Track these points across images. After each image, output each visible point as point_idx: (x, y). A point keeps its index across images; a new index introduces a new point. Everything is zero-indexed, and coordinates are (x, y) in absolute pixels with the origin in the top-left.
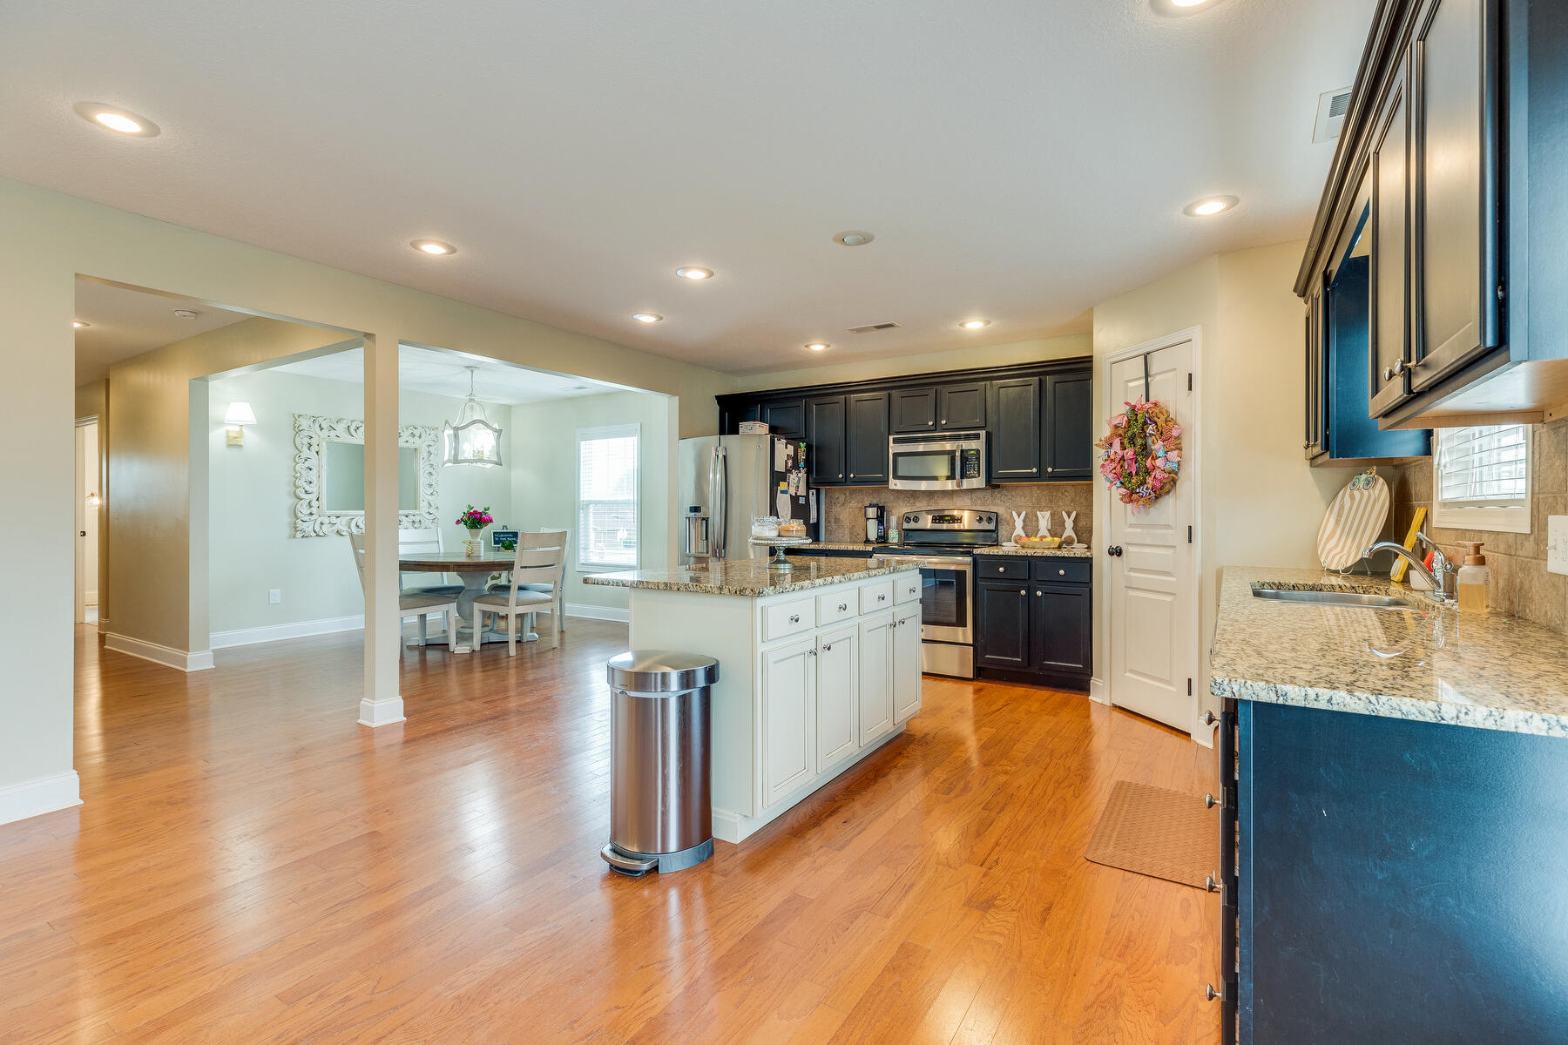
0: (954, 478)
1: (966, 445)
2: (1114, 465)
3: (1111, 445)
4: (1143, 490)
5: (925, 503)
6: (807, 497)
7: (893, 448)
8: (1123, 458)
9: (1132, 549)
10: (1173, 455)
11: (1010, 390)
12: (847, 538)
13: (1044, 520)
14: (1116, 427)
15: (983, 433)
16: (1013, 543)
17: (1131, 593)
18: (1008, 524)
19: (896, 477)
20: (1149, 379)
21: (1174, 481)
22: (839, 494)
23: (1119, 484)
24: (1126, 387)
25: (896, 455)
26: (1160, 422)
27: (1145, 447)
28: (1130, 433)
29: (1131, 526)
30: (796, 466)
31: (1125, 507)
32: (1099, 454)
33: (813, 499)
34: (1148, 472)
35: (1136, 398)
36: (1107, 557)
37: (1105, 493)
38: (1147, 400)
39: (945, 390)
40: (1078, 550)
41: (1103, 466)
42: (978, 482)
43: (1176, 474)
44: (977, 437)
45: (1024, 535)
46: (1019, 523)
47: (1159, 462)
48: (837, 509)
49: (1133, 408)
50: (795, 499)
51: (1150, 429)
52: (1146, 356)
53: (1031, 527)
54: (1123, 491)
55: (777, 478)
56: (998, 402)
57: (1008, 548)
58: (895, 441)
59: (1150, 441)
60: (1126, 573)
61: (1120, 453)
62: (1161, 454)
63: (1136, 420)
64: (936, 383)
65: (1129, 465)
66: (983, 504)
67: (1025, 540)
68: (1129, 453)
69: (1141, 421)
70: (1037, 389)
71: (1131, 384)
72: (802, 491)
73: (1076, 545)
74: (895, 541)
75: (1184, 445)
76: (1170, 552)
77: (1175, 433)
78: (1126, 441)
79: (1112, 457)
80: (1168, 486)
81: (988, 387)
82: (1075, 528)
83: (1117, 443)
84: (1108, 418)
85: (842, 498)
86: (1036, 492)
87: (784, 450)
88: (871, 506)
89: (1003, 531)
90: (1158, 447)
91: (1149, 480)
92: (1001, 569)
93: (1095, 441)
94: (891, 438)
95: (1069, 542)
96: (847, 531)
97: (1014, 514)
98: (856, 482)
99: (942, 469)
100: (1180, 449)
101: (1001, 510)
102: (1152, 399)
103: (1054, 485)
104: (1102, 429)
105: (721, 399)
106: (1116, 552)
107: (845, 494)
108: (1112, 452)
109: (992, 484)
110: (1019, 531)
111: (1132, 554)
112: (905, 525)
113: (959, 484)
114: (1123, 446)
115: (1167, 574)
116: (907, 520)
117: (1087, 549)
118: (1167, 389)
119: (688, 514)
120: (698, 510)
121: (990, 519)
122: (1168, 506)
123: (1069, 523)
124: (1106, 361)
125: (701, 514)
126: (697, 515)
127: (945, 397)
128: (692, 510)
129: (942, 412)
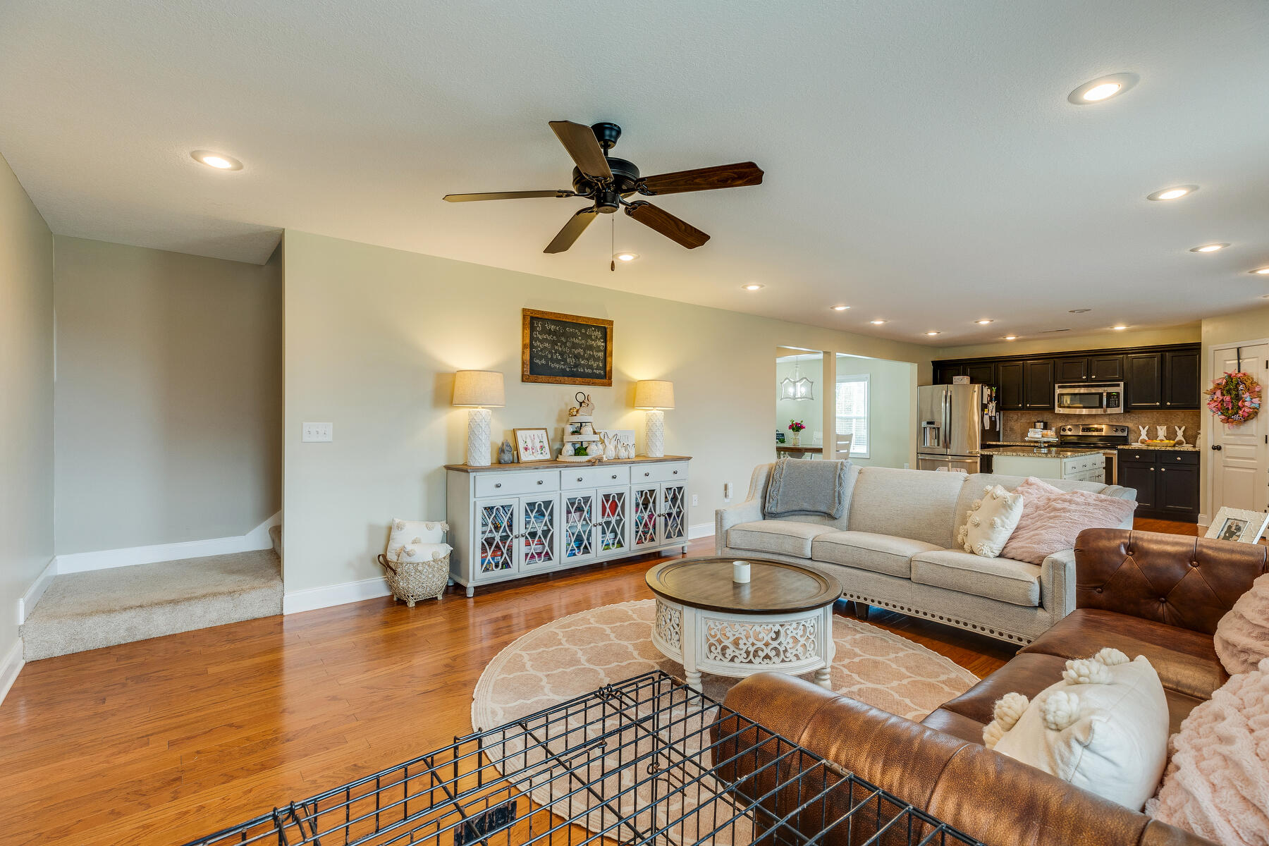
0: (1102, 407)
1: (1110, 390)
2: (1216, 404)
3: (1215, 393)
4: (1236, 417)
5: (1076, 420)
6: (995, 417)
7: (1058, 391)
8: (1223, 400)
9: (1227, 447)
10: (1256, 400)
11: (1141, 359)
12: (1019, 439)
13: (1162, 431)
14: (1218, 384)
15: (1122, 384)
16: (1139, 444)
17: (1227, 469)
18: (1136, 433)
19: (1059, 406)
20: (1240, 361)
21: (1257, 413)
22: (1013, 415)
23: (1219, 413)
24: (1225, 363)
25: (1060, 395)
26: (1247, 384)
27: (1237, 395)
28: (1227, 388)
29: (1227, 435)
30: (991, 400)
31: (1224, 427)
32: (1205, 399)
33: (998, 417)
34: (1239, 408)
35: (1232, 369)
36: (1210, 451)
37: (1210, 419)
38: (1239, 371)
39: (1095, 359)
40: (1187, 447)
41: (1209, 404)
42: (1120, 410)
43: (1258, 409)
44: (1118, 385)
45: (1147, 439)
46: (1144, 432)
47: (1246, 404)
48: (1012, 423)
49: (1230, 376)
50: (990, 418)
51: (1241, 387)
52: (1238, 349)
53: (1152, 434)
54: (1223, 417)
55: (984, 407)
56: (1132, 366)
57: (1136, 445)
58: (1059, 387)
59: (1241, 392)
60: (1224, 459)
61: (1221, 398)
62: (1248, 399)
63: (1232, 382)
64: (1086, 356)
65: (1227, 404)
66: (1117, 422)
67: (1149, 442)
68: (1227, 398)
69: (1235, 382)
70: (1160, 359)
71: (1228, 362)
72: (994, 414)
73: (1184, 445)
75: (1263, 395)
76: (1254, 448)
77: (1257, 389)
78: (1225, 392)
79: (1215, 399)
80: (1252, 416)
81: (1125, 358)
82: (1184, 436)
83: (1218, 393)
84: (1212, 379)
85: (1015, 417)
86: (1157, 416)
87: (987, 391)
88: (1038, 422)
89: (1131, 437)
90: (1247, 396)
91: (1240, 412)
92: (1137, 457)
93: (1203, 390)
94: (1056, 386)
95: (1180, 443)
96: (1019, 436)
97: (1140, 427)
98: (1030, 409)
100: (1261, 397)
101: (1130, 425)
102: (1242, 371)
103: (1171, 412)
104: (1207, 383)
105: (934, 363)
106: (1218, 448)
107: (1021, 415)
108: (1216, 397)
109: (1128, 409)
110: (1144, 436)
111: (1227, 449)
112: (1062, 433)
113: (1105, 411)
114: (1223, 395)
115: (1252, 459)
116: (1064, 430)
117: (1194, 447)
118: (1252, 367)
119: (926, 425)
120: (933, 423)
121: (1123, 430)
122: (1252, 425)
123: (1180, 433)
124: (1211, 349)
125: (936, 425)
126: (932, 426)
127: (1094, 364)
128: (928, 423)
129: (1093, 371)
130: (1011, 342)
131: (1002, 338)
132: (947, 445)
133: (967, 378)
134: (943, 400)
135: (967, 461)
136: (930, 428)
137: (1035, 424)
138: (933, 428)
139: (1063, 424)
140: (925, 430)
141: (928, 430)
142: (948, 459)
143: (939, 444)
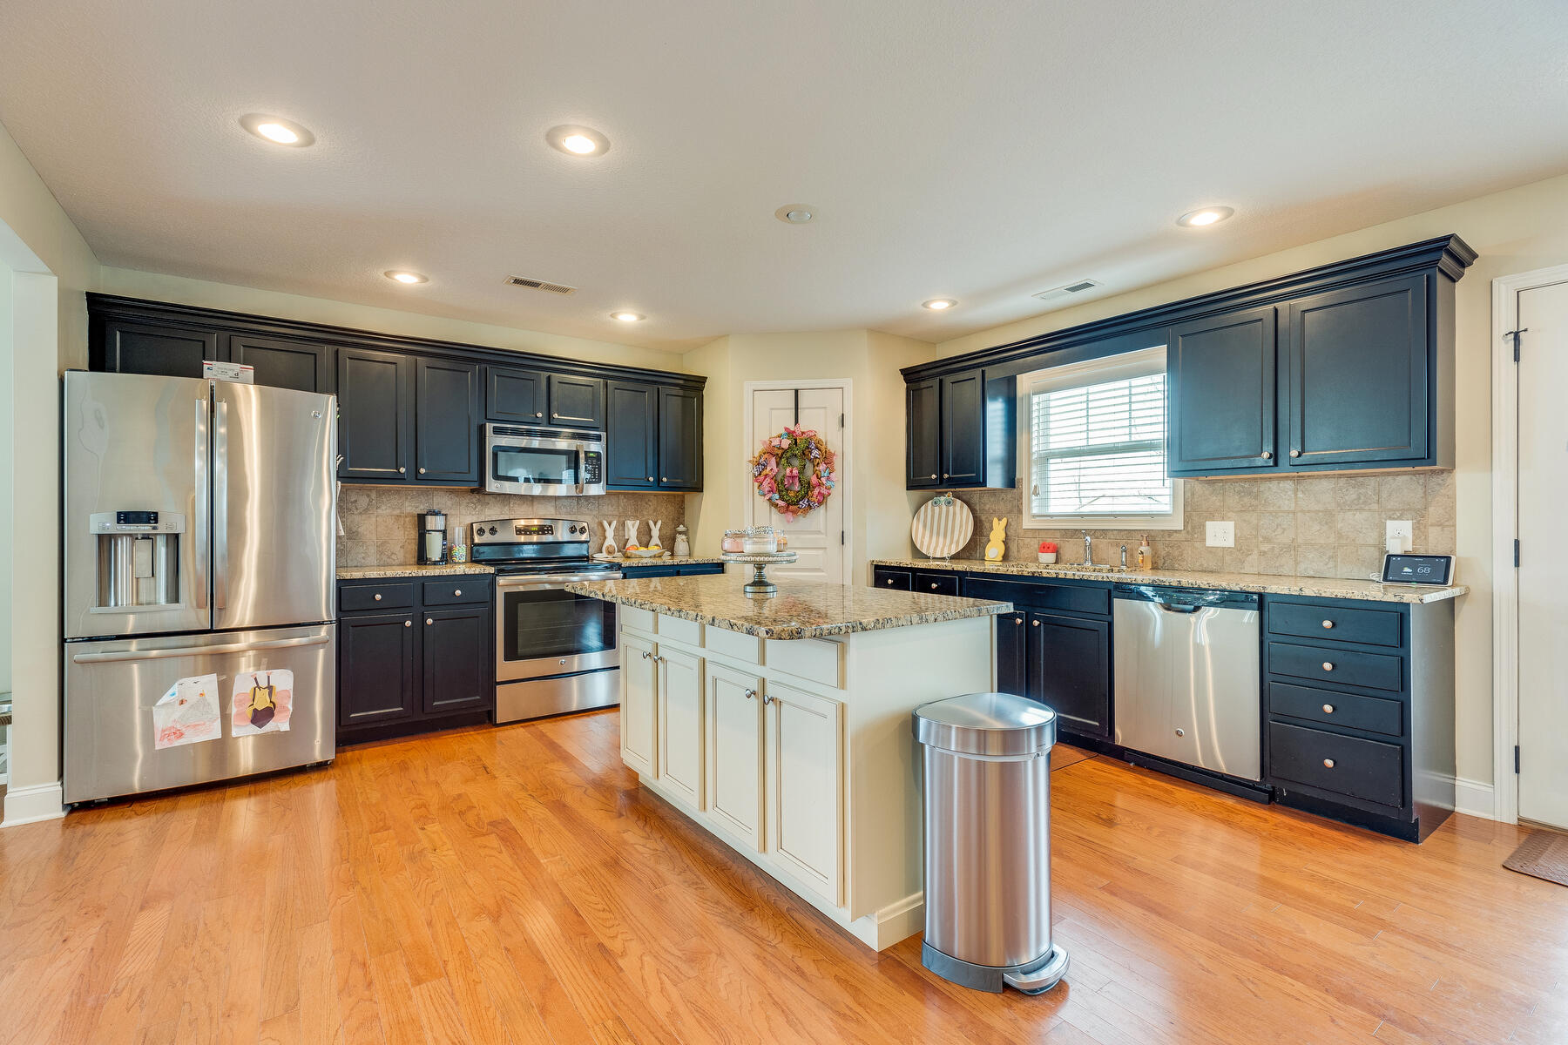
1: (586, 446)
2: (768, 480)
3: (765, 463)
4: (802, 503)
5: (503, 510)
7: (493, 441)
11: (626, 393)
12: (372, 560)
13: (632, 528)
14: (774, 447)
15: (604, 436)
16: (606, 554)
18: (596, 535)
19: (497, 477)
20: (798, 411)
23: (776, 496)
24: (770, 413)
25: (498, 450)
26: (822, 449)
34: (811, 488)
39: (555, 379)
42: (598, 488)
45: (615, 546)
46: (610, 533)
47: (823, 481)
52: (795, 392)
54: (781, 502)
56: (614, 403)
58: (497, 431)
61: (777, 470)
62: (825, 473)
74: (467, 560)
76: (820, 552)
79: (765, 472)
81: (603, 385)
82: (660, 537)
83: (772, 462)
85: (363, 501)
86: (627, 499)
88: (432, 513)
90: (822, 469)
91: (813, 495)
94: (489, 427)
96: (372, 550)
97: (606, 523)
100: (833, 471)
101: (589, 519)
102: (802, 428)
103: (639, 494)
107: (368, 496)
108: (767, 469)
110: (610, 539)
112: (477, 540)
114: (779, 466)
116: (481, 531)
118: (816, 423)
119: (112, 527)
120: (152, 517)
121: (582, 531)
122: (818, 515)
123: (655, 532)
124: (749, 386)
125: (162, 527)
126: (145, 528)
127: (555, 387)
128: (125, 517)
129: (554, 404)
132: (215, 597)
133: (250, 372)
134: (201, 448)
135: (294, 641)
136: (133, 537)
137: (421, 519)
138: (146, 537)
139: (474, 519)
140: (106, 542)
141: (123, 546)
142: (233, 647)
143: (174, 595)
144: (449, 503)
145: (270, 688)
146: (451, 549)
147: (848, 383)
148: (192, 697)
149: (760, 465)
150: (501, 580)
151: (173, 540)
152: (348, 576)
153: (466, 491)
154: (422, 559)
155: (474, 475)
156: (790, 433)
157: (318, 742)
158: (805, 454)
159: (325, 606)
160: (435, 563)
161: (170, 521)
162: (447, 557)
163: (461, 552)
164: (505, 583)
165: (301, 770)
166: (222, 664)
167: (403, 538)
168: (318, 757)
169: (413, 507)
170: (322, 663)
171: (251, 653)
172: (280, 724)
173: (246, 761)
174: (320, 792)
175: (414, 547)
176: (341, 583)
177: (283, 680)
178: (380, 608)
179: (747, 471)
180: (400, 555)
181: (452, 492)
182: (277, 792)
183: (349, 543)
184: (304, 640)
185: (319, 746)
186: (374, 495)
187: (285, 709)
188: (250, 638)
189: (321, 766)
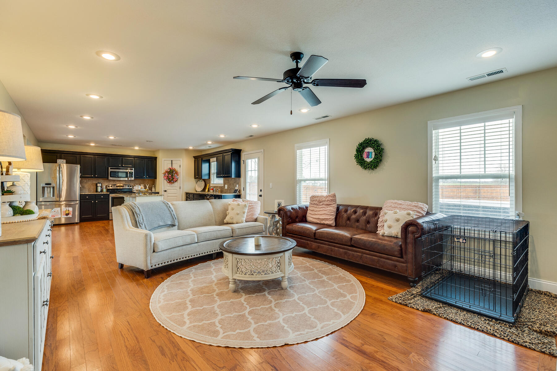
0: (127, 177)
1: (130, 171)
4: (172, 181)
5: (113, 183)
7: (110, 170)
11: (139, 160)
12: (87, 191)
13: (143, 186)
14: (166, 171)
15: (133, 169)
17: (168, 197)
19: (111, 177)
20: (172, 164)
25: (111, 172)
26: (175, 171)
27: (173, 175)
28: (170, 172)
29: (169, 187)
31: (167, 184)
34: (173, 179)
36: (163, 192)
37: (163, 182)
41: (163, 177)
42: (133, 179)
43: (178, 179)
46: (137, 187)
52: (171, 161)
54: (167, 181)
56: (136, 162)
58: (111, 169)
60: (167, 194)
62: (176, 176)
64: (121, 157)
65: (169, 177)
66: (128, 183)
71: (168, 164)
74: (105, 192)
76: (176, 190)
77: (178, 173)
80: (176, 181)
81: (134, 159)
85: (85, 181)
86: (140, 181)
89: (133, 189)
94: (109, 168)
98: (96, 177)
99: (124, 175)
100: (179, 176)
102: (173, 168)
106: (166, 191)
109: (135, 178)
111: (168, 191)
112: (108, 188)
113: (128, 179)
114: (168, 174)
115: (176, 194)
116: (109, 187)
117: (151, 191)
118: (175, 167)
119: (44, 185)
120: (50, 184)
121: (131, 186)
122: (176, 184)
123: (147, 187)
124: (163, 159)
125: (52, 186)
126: (49, 186)
127: (124, 160)
128: (46, 184)
129: (123, 163)
130: (92, 146)
131: (88, 144)
132: (60, 196)
133: (65, 161)
134: (58, 172)
135: (72, 203)
136: (47, 187)
137: (97, 184)
138: (49, 187)
139: (108, 184)
140: (43, 188)
141: (46, 188)
142: (61, 204)
143: (53, 196)
144: (102, 181)
145: (69, 210)
146: (103, 190)
147: (181, 159)
148: (56, 211)
149: (165, 174)
150: (110, 195)
151: (53, 188)
152: (82, 194)
153: (106, 179)
154: (97, 191)
155: (107, 176)
156: (170, 169)
157: (76, 219)
158: (173, 172)
159: (78, 198)
160: (99, 192)
161: (53, 185)
162: (102, 191)
163: (105, 190)
164: (112, 195)
165: (73, 223)
166: (60, 206)
167: (93, 188)
168: (76, 221)
169: (95, 182)
170: (77, 207)
171: (64, 205)
172: (70, 216)
173: (63, 221)
174: (77, 227)
175: (95, 189)
176: (80, 195)
177: (71, 209)
178: (87, 199)
179: (163, 175)
180: (92, 191)
181: (103, 179)
182: (69, 227)
183: (83, 189)
184: (74, 203)
185: (77, 220)
186: (87, 180)
187: (71, 214)
188: (64, 202)
189: (77, 223)
